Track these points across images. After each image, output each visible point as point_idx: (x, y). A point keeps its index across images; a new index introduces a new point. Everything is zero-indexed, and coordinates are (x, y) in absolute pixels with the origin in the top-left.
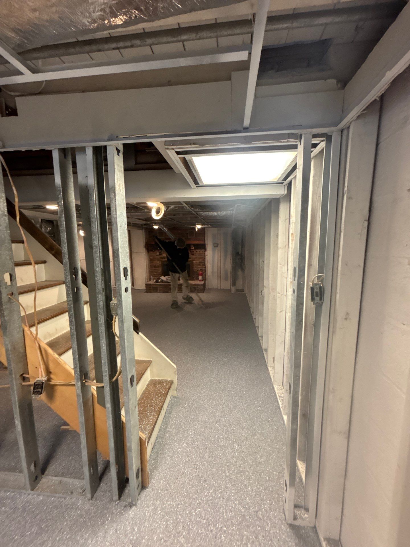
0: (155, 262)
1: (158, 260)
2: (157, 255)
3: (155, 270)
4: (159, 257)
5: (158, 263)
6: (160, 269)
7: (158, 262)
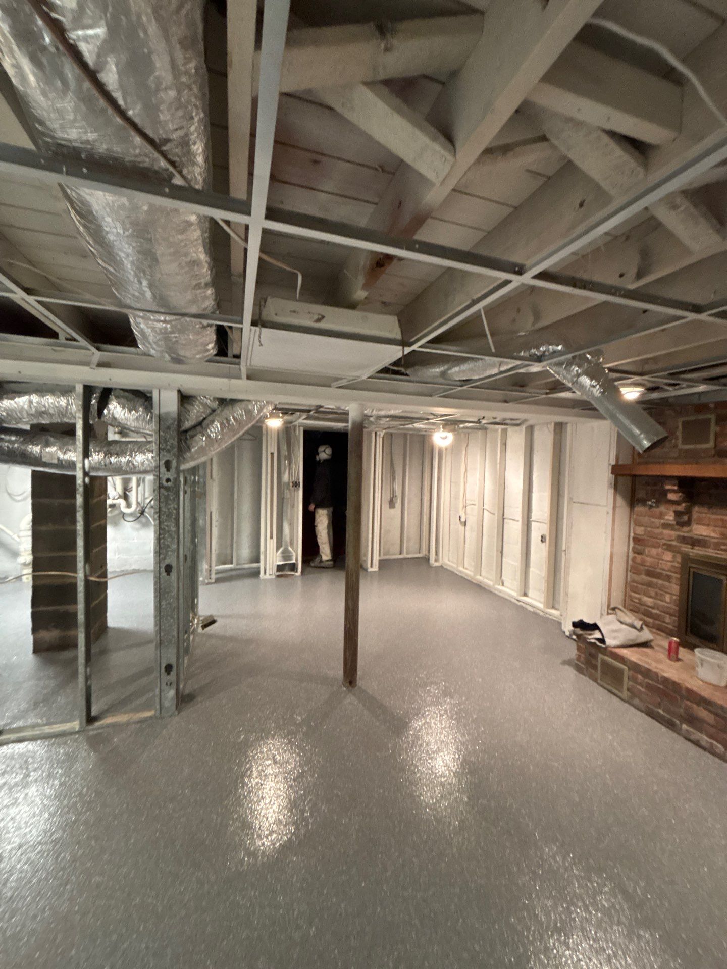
0: (654, 551)
1: (669, 548)
2: (666, 526)
3: (650, 585)
4: (673, 533)
5: (668, 560)
6: (675, 588)
7: (668, 556)
